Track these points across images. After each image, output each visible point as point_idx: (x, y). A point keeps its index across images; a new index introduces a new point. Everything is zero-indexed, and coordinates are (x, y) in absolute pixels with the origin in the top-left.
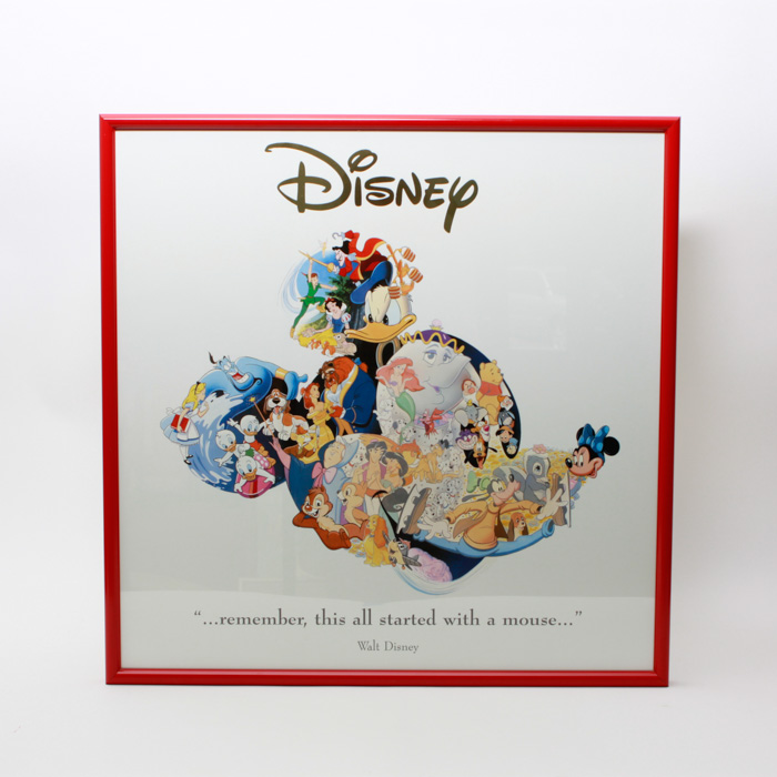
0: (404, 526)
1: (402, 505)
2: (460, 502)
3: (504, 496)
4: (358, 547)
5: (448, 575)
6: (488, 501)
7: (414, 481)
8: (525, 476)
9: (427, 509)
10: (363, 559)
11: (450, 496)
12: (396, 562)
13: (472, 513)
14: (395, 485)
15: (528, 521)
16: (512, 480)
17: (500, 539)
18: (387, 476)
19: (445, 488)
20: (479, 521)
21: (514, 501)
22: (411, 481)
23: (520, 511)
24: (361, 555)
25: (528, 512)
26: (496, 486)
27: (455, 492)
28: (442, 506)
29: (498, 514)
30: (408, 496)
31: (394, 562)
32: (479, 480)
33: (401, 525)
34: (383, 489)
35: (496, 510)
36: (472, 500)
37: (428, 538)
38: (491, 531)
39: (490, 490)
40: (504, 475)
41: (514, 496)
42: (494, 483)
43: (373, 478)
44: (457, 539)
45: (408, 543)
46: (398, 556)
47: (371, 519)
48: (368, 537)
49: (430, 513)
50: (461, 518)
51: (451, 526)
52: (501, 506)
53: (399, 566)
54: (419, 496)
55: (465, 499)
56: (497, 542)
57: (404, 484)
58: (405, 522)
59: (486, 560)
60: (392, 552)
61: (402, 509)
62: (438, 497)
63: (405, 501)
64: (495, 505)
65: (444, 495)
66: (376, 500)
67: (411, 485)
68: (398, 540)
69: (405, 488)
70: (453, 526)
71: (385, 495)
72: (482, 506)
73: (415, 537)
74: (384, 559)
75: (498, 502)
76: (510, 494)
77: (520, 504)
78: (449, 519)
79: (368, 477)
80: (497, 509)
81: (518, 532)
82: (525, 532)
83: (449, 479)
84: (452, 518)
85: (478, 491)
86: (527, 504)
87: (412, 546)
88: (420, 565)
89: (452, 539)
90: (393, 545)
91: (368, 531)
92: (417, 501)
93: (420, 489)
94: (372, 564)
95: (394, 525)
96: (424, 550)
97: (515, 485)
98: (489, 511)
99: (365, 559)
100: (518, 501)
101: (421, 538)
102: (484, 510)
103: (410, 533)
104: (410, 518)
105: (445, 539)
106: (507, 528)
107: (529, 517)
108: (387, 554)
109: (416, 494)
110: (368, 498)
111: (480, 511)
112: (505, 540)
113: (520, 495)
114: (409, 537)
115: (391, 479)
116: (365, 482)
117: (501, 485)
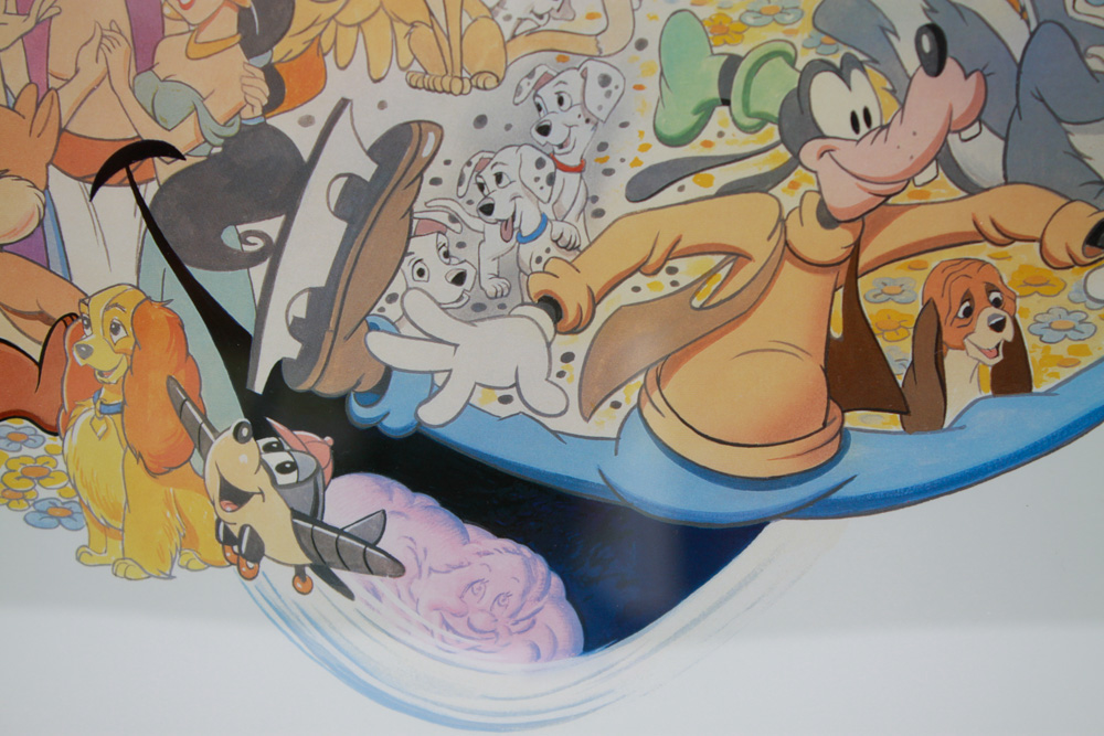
0: (291, 349)
1: (272, 227)
2: (614, 198)
3: (885, 158)
4: (38, 474)
5: (560, 620)
6: (786, 195)
7: (337, 84)
8: (1015, 35)
9: (423, 247)
10: (66, 540)
11: (556, 166)
12: (256, 552)
13: (688, 270)
14: (220, 108)
15: (1030, 309)
16: (935, 63)
17: (854, 419)
18: (169, 55)
19: (526, 118)
20: (737, 313)
21: (946, 189)
22: (316, 84)
23: (983, 251)
24: (54, 515)
25: (1027, 254)
26: (832, 102)
27: (583, 138)
28: (508, 226)
29: (851, 269)
30: (301, 172)
31: (246, 551)
32: (732, 63)
33: (276, 347)
34: (152, 133)
35: (834, 244)
36: (693, 189)
37: (435, 415)
38: (808, 373)
39: (797, 123)
40: (887, 30)
41: (943, 158)
42: (825, 85)
43: (91, 71)
44: (606, 423)
45: (314, 448)
46: (270, 518)
47: (95, 311)
48: (85, 416)
49: (440, 272)
50: (623, 295)
51: (564, 344)
52: (865, 222)
53: (276, 573)
54: (366, 170)
55: (644, 187)
56: (843, 435)
57: (275, 103)
58: (295, 328)
59: (774, 535)
60: (234, 496)
61: (273, 252)
62: (483, 177)
63: (287, 204)
64: (827, 219)
65: (520, 163)
66: (116, 197)
67: (320, 108)
68: (260, 430)
69: (284, 122)
70: (579, 344)
71: (164, 169)
72: (748, 224)
73: (361, 413)
74: (188, 539)
75: (847, 197)
76: (924, 144)
77: (983, 208)
78: (551, 304)
79: (60, 61)
80: (842, 239)
81: (965, 376)
82: (1011, 374)
83: (545, 65)
84: (573, 301)
85: (722, 135)
86: (1024, 208)
87: (345, 464)
88: (398, 569)
89: (572, 423)
90: (236, 458)
91: (90, 382)
92: (357, 203)
93: (374, 126)
94: (123, 567)
95: (235, 342)
96: (416, 484)
97: (954, 90)
98: (789, 251)
99: (82, 537)
100: (970, 188)
101: (394, 416)
102: (761, 250)
103: (329, 387)
104: (322, 301)
105: (533, 416)
106: (898, 352)
107: (1035, 284)
108: (203, 512)
109: (348, 157)
110: (67, 192)
111: (737, 256)
112: (890, 421)
113: (981, 153)
114: (322, 413)
115: (199, 75)
116: (44, 93)
117: (864, 92)
